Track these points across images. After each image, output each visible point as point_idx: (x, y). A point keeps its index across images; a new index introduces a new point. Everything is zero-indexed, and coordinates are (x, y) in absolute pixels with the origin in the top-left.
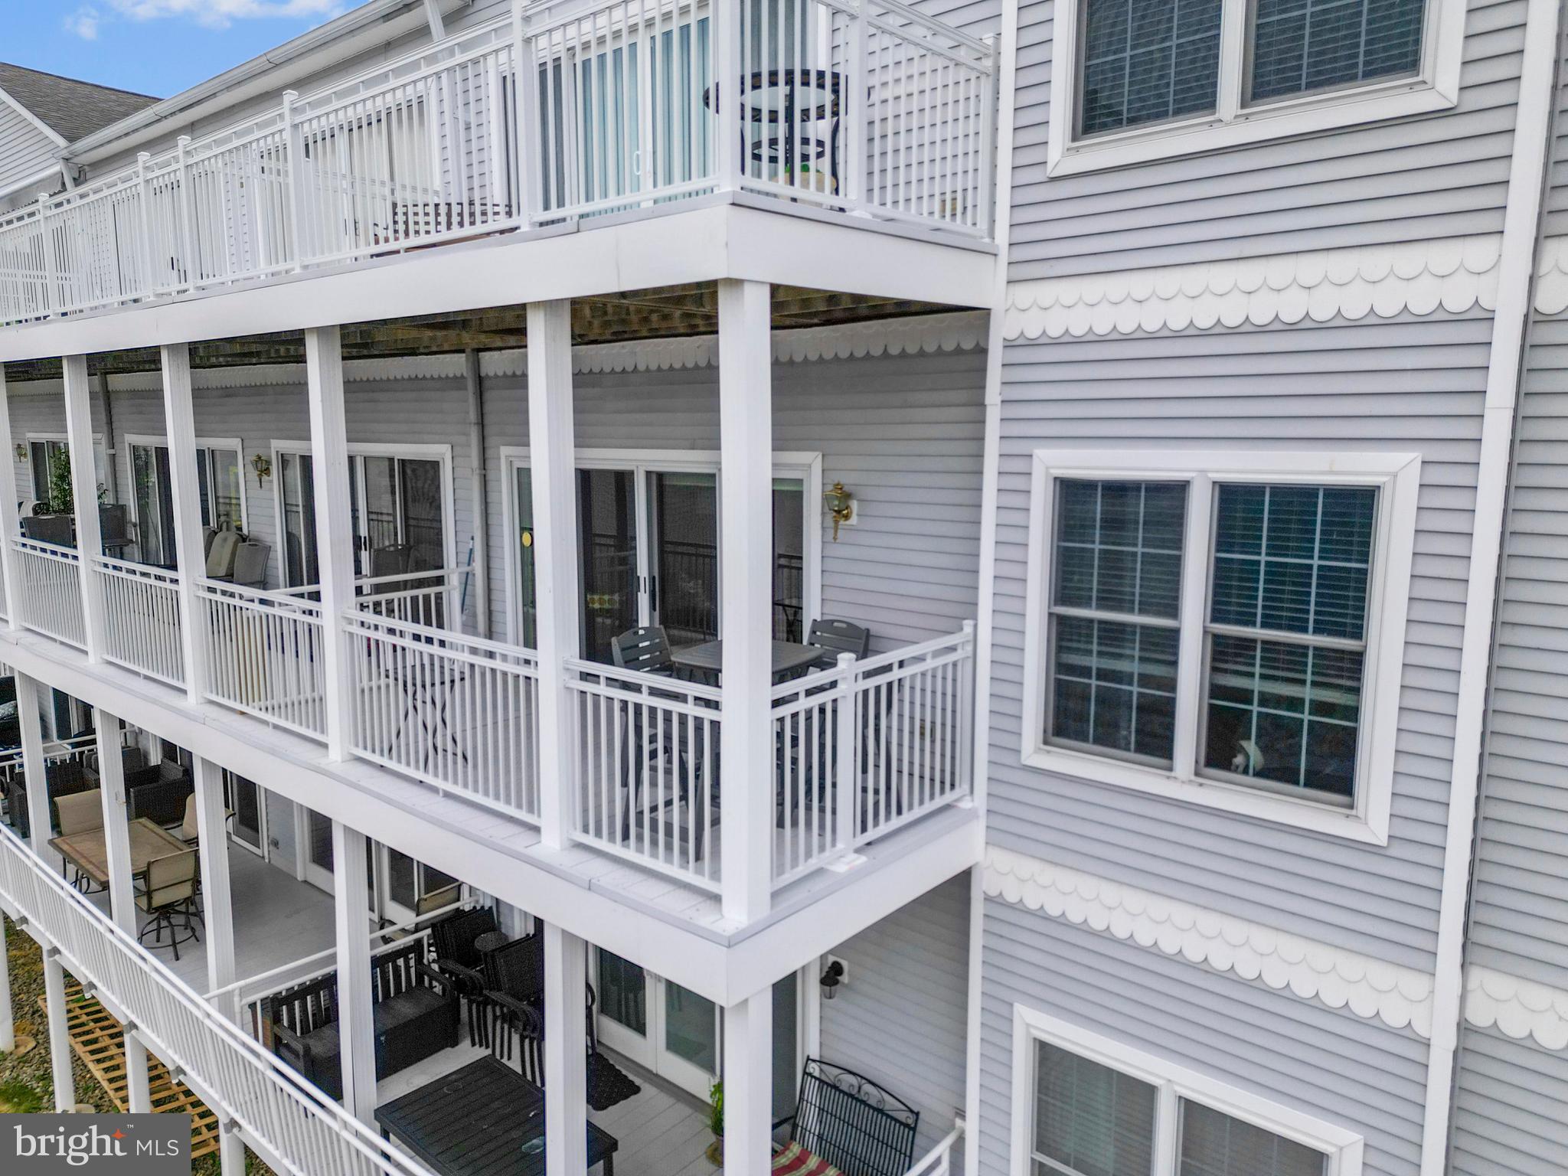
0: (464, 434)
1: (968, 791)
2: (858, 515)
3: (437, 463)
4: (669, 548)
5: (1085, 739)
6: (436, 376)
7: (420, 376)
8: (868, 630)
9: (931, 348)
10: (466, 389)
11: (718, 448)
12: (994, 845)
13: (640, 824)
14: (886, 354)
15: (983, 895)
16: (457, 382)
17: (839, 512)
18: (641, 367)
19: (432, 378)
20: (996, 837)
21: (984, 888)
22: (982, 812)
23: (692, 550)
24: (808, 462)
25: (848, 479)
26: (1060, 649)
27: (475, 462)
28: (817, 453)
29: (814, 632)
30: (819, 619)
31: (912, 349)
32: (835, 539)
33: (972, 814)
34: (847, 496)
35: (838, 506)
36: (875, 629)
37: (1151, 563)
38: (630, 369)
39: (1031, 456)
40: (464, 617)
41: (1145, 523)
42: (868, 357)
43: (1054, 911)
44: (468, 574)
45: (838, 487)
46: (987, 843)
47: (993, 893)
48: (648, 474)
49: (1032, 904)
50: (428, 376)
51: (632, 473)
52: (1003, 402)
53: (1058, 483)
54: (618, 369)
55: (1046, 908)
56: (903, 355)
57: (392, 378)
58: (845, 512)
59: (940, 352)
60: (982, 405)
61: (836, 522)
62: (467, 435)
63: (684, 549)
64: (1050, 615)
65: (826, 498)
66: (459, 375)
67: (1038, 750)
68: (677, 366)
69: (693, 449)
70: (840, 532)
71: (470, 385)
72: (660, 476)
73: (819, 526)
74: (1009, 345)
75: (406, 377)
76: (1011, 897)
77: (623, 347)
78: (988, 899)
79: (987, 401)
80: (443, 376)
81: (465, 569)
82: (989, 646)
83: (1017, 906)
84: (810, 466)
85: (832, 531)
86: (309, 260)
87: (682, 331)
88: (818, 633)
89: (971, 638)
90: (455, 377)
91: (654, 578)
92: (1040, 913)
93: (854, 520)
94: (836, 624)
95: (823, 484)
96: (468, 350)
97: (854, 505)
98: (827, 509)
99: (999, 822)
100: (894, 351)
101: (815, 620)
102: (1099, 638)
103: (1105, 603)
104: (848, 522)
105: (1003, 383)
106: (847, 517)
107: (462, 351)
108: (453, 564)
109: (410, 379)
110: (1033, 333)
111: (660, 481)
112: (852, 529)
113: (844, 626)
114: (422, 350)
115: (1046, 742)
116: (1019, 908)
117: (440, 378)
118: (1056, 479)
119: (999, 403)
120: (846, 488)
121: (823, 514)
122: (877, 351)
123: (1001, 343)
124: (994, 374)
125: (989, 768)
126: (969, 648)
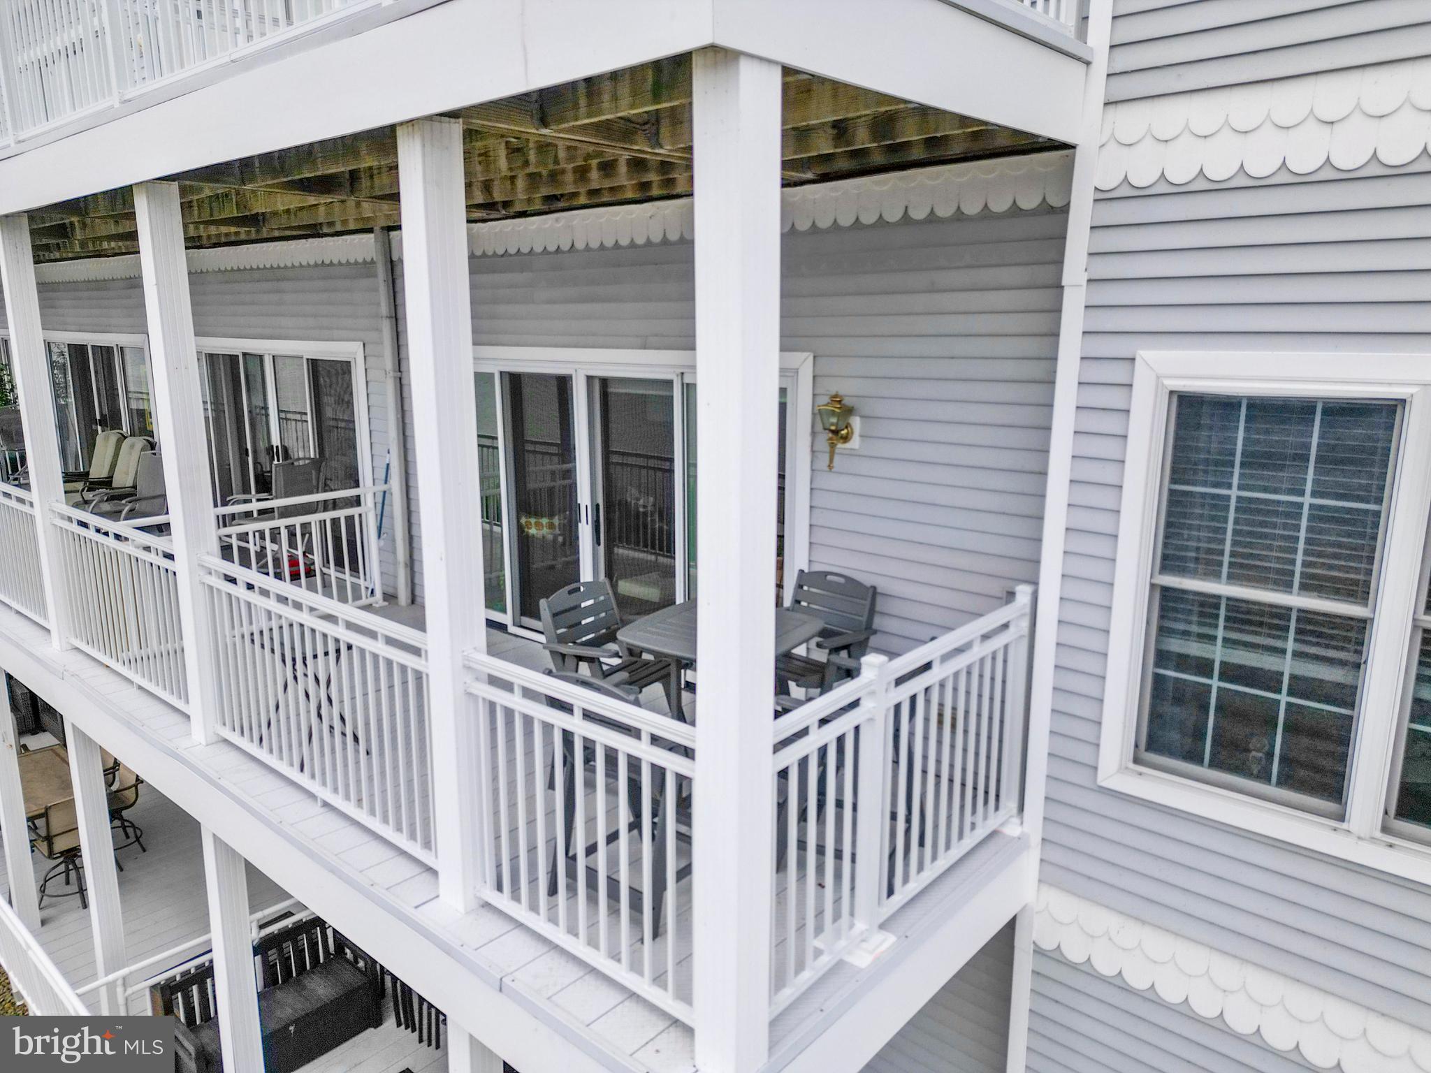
0: (377, 329)
1: (1015, 811)
2: (861, 436)
3: (348, 363)
4: (615, 459)
5: (1199, 760)
6: (344, 261)
7: (327, 262)
8: (874, 588)
9: (972, 208)
10: (375, 276)
11: (693, 348)
12: (1051, 885)
13: (571, 874)
14: (906, 219)
15: (1032, 947)
16: (366, 267)
17: (836, 432)
18: (580, 245)
19: (340, 264)
20: (1051, 873)
21: (1034, 937)
22: (1036, 840)
23: (641, 462)
24: (796, 367)
25: (848, 389)
26: (1163, 631)
27: (389, 363)
28: (806, 354)
29: (801, 587)
30: (806, 571)
31: (944, 211)
32: (830, 467)
33: (1021, 843)
34: (849, 411)
35: (837, 424)
36: (883, 585)
37: (1321, 519)
38: (565, 247)
39: (1133, 359)
40: (382, 543)
41: (1320, 459)
42: (881, 222)
43: (1138, 981)
44: (385, 492)
45: (836, 399)
46: (1040, 881)
47: (1048, 945)
48: (590, 379)
49: (1105, 967)
50: (335, 261)
51: (570, 377)
52: (1089, 281)
53: (1175, 400)
54: (552, 248)
55: (1125, 975)
56: (932, 218)
57: (297, 264)
58: (844, 432)
59: (986, 214)
60: (1058, 287)
61: (833, 446)
62: (379, 330)
63: (631, 460)
64: (1153, 586)
65: (818, 414)
66: (369, 259)
67: (1123, 769)
68: (624, 242)
69: (645, 348)
70: (837, 458)
71: (381, 271)
72: (604, 382)
73: (809, 450)
74: (1103, 198)
75: (312, 263)
76: (1075, 954)
77: (557, 220)
78: (1038, 951)
79: (1065, 281)
80: (352, 261)
81: (381, 487)
82: (1056, 622)
83: (1083, 968)
84: (797, 371)
85: (827, 457)
86: (131, 93)
87: (630, 195)
88: (805, 588)
89: (1028, 610)
90: (365, 262)
91: (598, 506)
92: (1118, 982)
93: (855, 442)
94: (829, 578)
95: (814, 395)
96: (377, 229)
97: (856, 422)
98: (819, 427)
99: (1057, 856)
100: (919, 214)
101: (802, 571)
102: (1227, 619)
103: (1243, 572)
104: (847, 445)
105: (1090, 254)
106: (846, 439)
107: (370, 231)
108: (369, 481)
109: (316, 265)
110: (1143, 177)
111: (603, 388)
112: (853, 454)
113: (842, 580)
114: (325, 230)
115: (1137, 760)
116: (1086, 970)
117: (348, 263)
118: (1171, 392)
119: (1085, 283)
120: (847, 401)
121: (814, 434)
122: (894, 215)
123: (1091, 195)
124: (1078, 241)
125: (1047, 784)
126: (1025, 624)
